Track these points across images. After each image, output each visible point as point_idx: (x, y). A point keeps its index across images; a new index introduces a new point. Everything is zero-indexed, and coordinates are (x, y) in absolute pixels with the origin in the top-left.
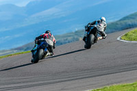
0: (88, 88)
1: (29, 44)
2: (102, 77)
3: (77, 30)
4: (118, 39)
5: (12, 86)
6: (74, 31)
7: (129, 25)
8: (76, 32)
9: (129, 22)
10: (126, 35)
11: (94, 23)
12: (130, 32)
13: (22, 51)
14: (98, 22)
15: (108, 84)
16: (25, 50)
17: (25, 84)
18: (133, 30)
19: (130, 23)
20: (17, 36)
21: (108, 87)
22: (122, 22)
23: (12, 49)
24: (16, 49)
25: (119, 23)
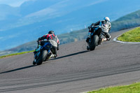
0: (84, 90)
1: (23, 45)
2: (98, 78)
3: (72, 30)
4: (115, 40)
5: (6, 87)
6: (69, 32)
7: (126, 26)
8: (71, 33)
9: (126, 22)
10: (122, 36)
11: (98, 24)
12: (127, 33)
13: (16, 52)
14: (103, 22)
15: (104, 86)
16: (20, 51)
17: (19, 86)
18: (130, 31)
19: (127, 24)
20: (11, 37)
21: (104, 89)
22: (118, 22)
23: (6, 51)
24: (9, 50)
25: (115, 23)
